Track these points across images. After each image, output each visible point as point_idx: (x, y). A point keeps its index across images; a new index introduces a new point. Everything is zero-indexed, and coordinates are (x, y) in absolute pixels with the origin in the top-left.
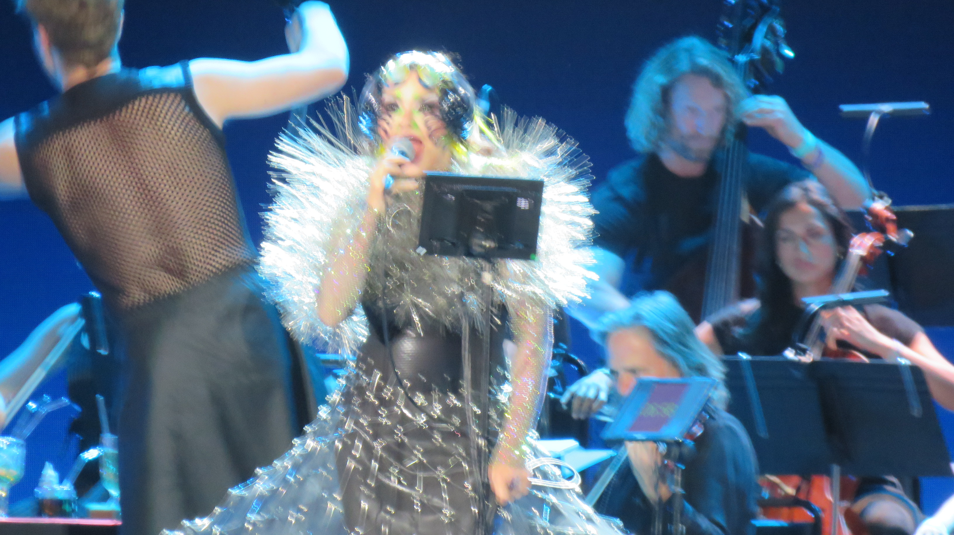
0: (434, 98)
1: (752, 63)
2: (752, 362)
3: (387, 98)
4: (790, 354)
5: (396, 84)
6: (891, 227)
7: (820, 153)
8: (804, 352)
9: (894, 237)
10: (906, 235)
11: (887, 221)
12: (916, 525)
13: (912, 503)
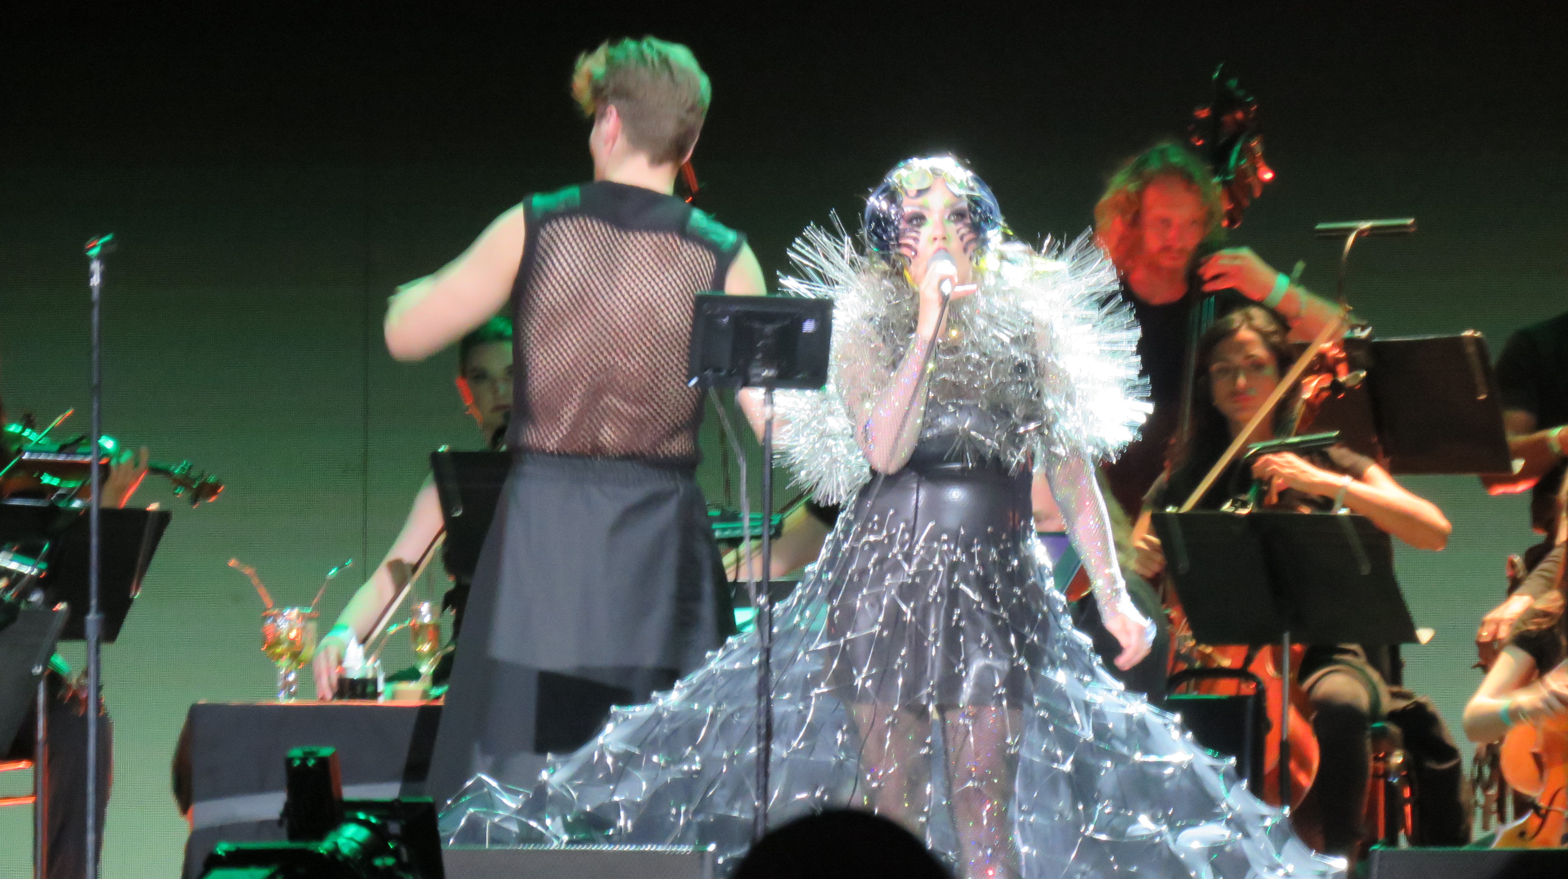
3: (907, 207)
4: (1227, 507)
6: (1342, 368)
8: (1244, 505)
9: (1342, 379)
10: (1357, 376)
11: (1338, 361)
12: (1375, 703)
13: (1375, 676)
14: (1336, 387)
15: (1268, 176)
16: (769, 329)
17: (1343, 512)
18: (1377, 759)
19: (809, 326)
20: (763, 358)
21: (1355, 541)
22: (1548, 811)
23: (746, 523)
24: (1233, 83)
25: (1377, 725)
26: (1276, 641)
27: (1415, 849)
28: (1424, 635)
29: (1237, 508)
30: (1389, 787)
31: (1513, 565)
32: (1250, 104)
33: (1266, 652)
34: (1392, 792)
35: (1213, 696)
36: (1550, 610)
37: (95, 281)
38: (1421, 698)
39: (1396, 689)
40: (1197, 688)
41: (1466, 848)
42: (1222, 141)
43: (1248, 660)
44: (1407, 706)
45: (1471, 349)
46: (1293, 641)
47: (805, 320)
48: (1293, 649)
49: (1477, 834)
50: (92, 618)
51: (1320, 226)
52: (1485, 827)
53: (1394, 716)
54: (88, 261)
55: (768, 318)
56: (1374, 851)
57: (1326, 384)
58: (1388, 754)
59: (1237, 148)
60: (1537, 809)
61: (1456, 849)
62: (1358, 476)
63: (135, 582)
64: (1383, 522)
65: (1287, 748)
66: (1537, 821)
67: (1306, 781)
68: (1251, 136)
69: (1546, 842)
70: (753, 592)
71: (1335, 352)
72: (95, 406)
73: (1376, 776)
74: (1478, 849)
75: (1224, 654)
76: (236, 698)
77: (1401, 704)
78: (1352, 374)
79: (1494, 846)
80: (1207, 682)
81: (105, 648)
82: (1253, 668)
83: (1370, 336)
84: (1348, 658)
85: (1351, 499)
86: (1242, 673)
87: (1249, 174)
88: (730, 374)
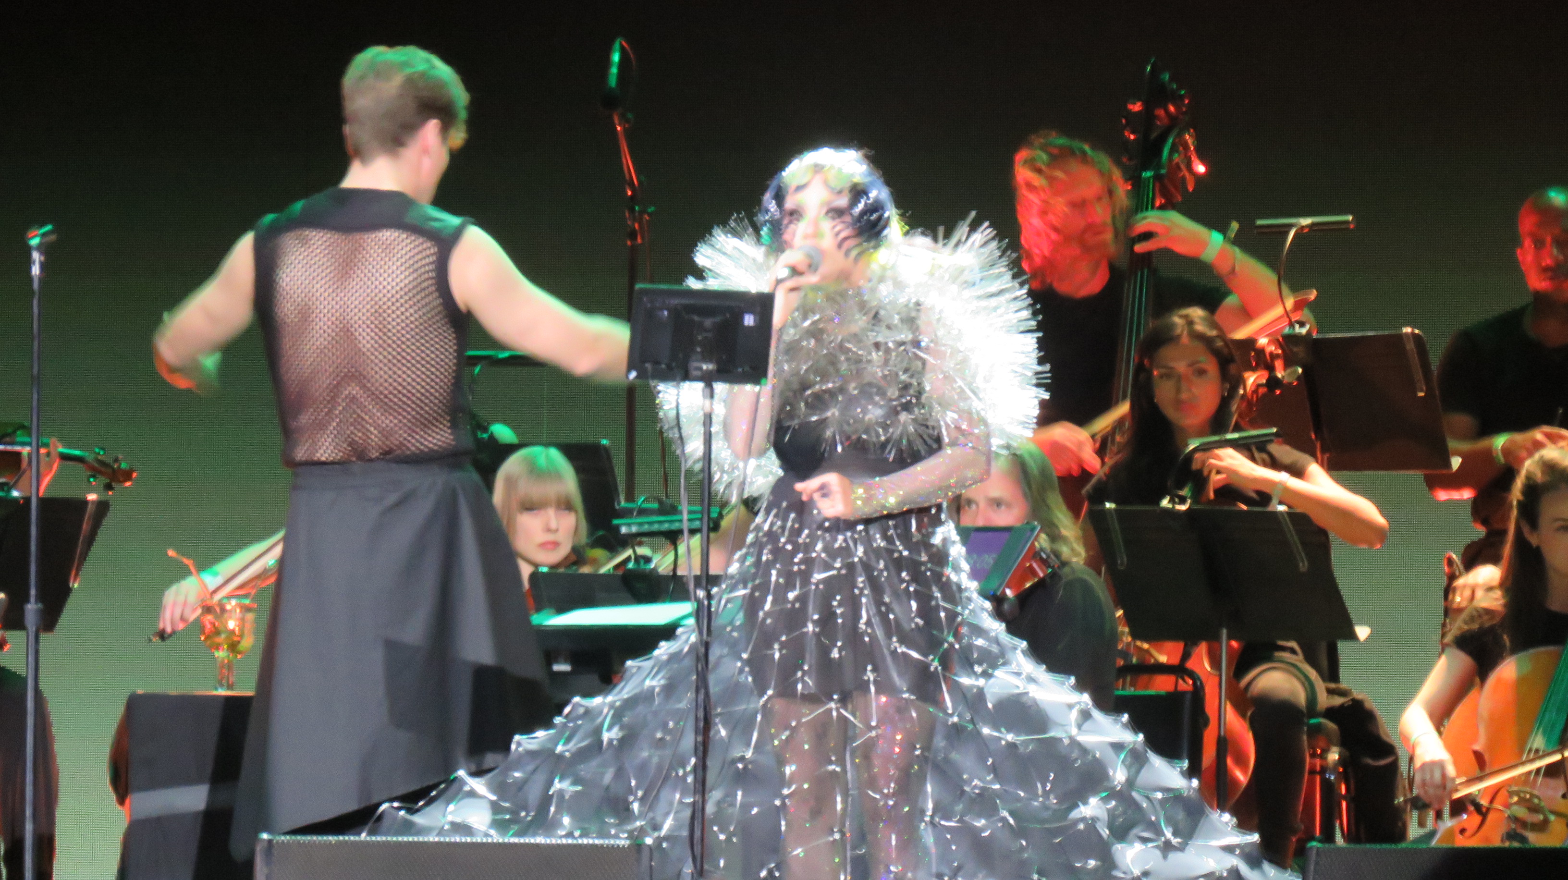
0: (843, 202)
1: (1157, 178)
3: (789, 204)
4: (1165, 503)
5: (799, 188)
6: (1279, 364)
8: (1183, 501)
9: (1279, 375)
10: (1294, 372)
11: (1273, 356)
12: (1312, 699)
13: (1313, 674)
14: (1273, 382)
15: (1201, 169)
16: (708, 322)
17: (1282, 508)
18: (1313, 755)
19: (749, 320)
20: (702, 352)
21: (1294, 538)
22: (1488, 809)
23: (685, 516)
24: (1165, 77)
25: (1313, 721)
26: (1213, 638)
27: (1352, 846)
28: (1362, 632)
29: (1175, 504)
30: (1325, 783)
31: (1450, 562)
32: (1182, 98)
33: (1202, 649)
34: (1328, 789)
35: (1151, 692)
36: (1493, 608)
37: (36, 270)
38: (1358, 695)
39: (1333, 686)
40: (1132, 684)
41: (1403, 845)
42: (1154, 135)
43: (1186, 656)
44: (1345, 703)
45: (1410, 346)
46: (1230, 637)
47: (744, 314)
48: (1229, 645)
49: (1414, 831)
50: (32, 608)
51: (1260, 222)
52: (1422, 824)
53: (1331, 713)
54: (28, 250)
55: (708, 311)
56: (1311, 848)
57: (1264, 380)
58: (1325, 751)
59: (1170, 142)
60: (1478, 808)
61: (1393, 846)
62: (1298, 472)
63: (73, 573)
64: (1320, 519)
65: (1224, 744)
66: (1477, 819)
67: (1242, 777)
68: (1186, 129)
69: (1487, 839)
70: (692, 586)
71: (1272, 348)
72: (35, 396)
73: (1312, 772)
74: (1415, 846)
75: (1160, 651)
76: (173, 689)
77: (1338, 701)
78: (1288, 371)
79: (1434, 843)
80: (1144, 678)
81: (43, 636)
82: (1189, 665)
83: (1309, 332)
84: (1286, 655)
85: (1289, 495)
86: (1179, 670)
87: (1182, 166)
88: (669, 367)
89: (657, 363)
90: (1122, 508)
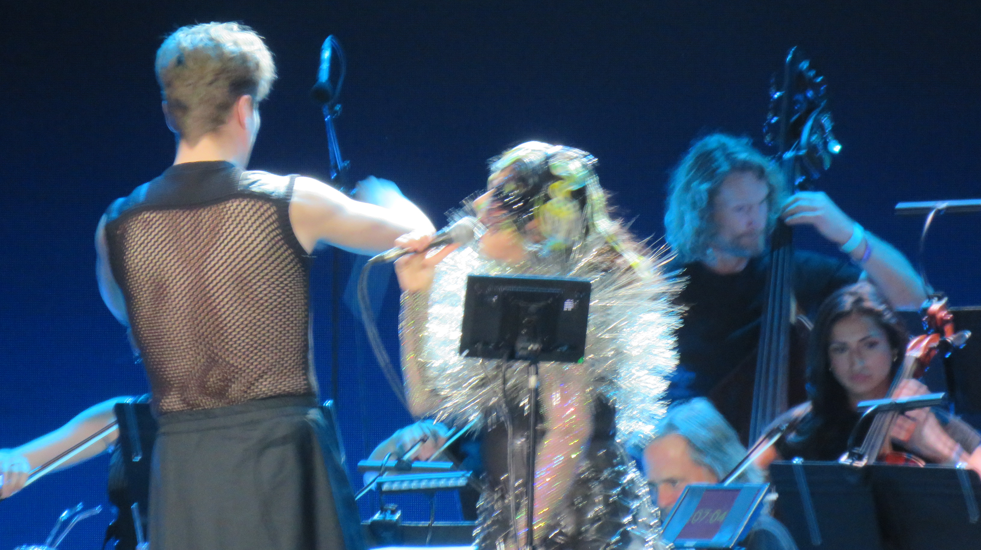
1: (797, 159)
2: (804, 467)
4: (844, 459)
6: (948, 328)
7: (867, 247)
8: (860, 457)
9: (950, 338)
10: (963, 336)
11: (944, 322)
14: (944, 346)
15: (837, 148)
16: (533, 307)
19: (569, 305)
20: (528, 333)
24: (804, 65)
29: (853, 461)
32: (819, 84)
42: (795, 117)
47: (565, 300)
51: (901, 206)
55: (532, 298)
57: (935, 344)
59: (809, 124)
68: (822, 112)
71: (943, 314)
78: (958, 335)
87: (820, 147)
88: (497, 348)
89: (486, 344)
90: (810, 463)
